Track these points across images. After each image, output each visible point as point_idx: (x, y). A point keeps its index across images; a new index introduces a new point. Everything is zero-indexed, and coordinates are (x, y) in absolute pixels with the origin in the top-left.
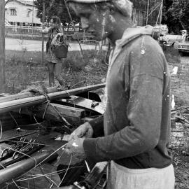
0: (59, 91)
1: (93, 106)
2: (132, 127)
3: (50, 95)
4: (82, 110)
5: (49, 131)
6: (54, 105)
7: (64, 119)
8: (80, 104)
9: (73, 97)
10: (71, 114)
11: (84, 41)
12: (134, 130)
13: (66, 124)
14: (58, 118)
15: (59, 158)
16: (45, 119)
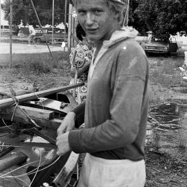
0: (27, 93)
1: (62, 108)
2: (113, 121)
3: (18, 97)
4: (51, 112)
5: (18, 133)
6: (22, 107)
7: (33, 121)
8: (49, 106)
9: (42, 99)
10: (39, 116)
11: (52, 42)
12: (115, 124)
13: (35, 126)
14: (27, 120)
15: (28, 160)
16: (13, 122)
